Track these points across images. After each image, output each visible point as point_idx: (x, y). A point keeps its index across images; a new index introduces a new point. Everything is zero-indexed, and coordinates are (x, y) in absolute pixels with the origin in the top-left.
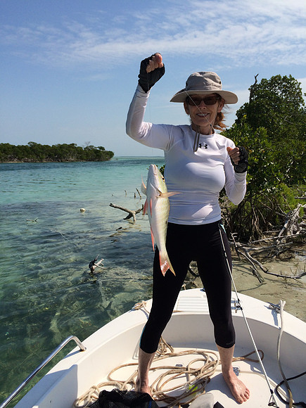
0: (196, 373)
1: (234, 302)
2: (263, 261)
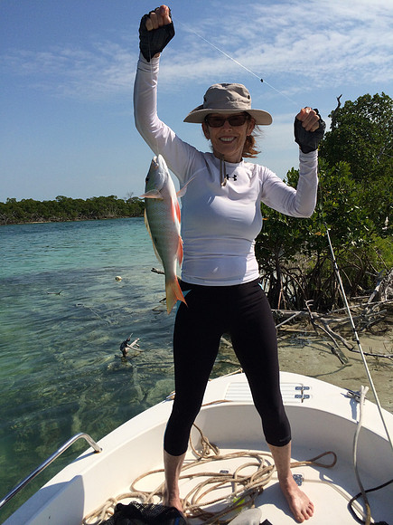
0: (244, 481)
1: (301, 389)
2: (348, 335)
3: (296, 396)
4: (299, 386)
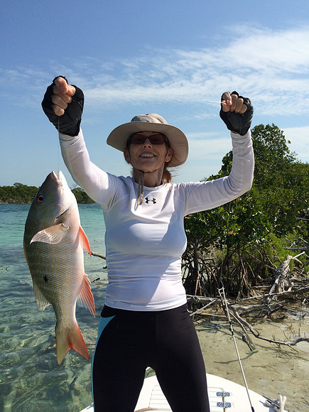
1: (222, 395)
2: (253, 321)
3: (219, 404)
4: (221, 391)
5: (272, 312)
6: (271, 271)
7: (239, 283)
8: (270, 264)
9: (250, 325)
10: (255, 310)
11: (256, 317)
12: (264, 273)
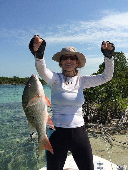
1: (100, 164)
2: (112, 134)
3: (98, 168)
4: (99, 162)
5: (120, 130)
6: (120, 113)
7: (106, 118)
8: (119, 110)
9: (111, 136)
10: (113, 129)
11: (113, 132)
12: (117, 114)
